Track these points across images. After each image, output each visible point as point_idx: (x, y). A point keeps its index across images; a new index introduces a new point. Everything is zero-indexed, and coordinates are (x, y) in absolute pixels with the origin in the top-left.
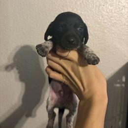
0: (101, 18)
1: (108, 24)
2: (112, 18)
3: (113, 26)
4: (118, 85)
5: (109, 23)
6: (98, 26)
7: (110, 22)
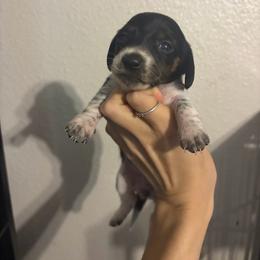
0: (220, 15)
1: (235, 27)
2: (242, 15)
3: (246, 31)
4: (252, 146)
5: (237, 25)
6: (215, 30)
7: (239, 23)
